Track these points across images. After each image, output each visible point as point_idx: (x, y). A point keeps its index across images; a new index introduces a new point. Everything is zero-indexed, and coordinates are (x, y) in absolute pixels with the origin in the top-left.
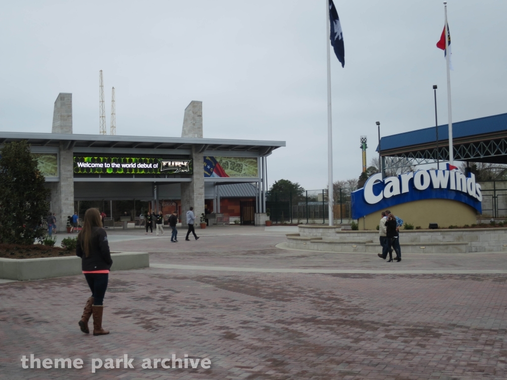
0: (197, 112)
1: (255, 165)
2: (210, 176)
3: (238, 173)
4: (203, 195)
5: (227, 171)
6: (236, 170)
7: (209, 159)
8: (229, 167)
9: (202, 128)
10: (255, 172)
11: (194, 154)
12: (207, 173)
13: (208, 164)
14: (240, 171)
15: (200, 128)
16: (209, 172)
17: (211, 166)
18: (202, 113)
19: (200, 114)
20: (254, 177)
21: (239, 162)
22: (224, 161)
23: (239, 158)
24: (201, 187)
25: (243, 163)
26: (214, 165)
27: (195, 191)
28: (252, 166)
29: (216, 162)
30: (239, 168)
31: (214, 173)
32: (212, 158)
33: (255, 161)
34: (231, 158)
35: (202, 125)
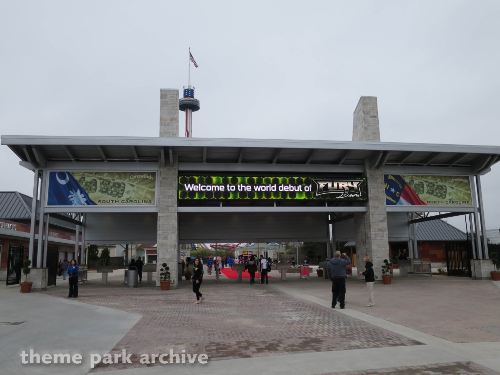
0: (370, 112)
1: (467, 187)
2: (395, 204)
3: (440, 199)
4: (386, 232)
5: (421, 196)
6: (436, 195)
7: (393, 179)
8: (426, 190)
9: (379, 134)
10: (466, 197)
11: (368, 171)
12: (392, 200)
13: (391, 187)
14: (443, 196)
15: (376, 134)
16: (393, 199)
17: (397, 189)
18: (377, 113)
19: (375, 114)
20: (465, 205)
21: (440, 183)
22: (416, 182)
23: (440, 177)
24: (382, 219)
25: (446, 184)
26: (401, 187)
27: (372, 226)
28: (461, 189)
29: (404, 183)
30: (441, 192)
31: (402, 199)
32: (397, 177)
33: (465, 181)
34: (427, 177)
35: (378, 129)
